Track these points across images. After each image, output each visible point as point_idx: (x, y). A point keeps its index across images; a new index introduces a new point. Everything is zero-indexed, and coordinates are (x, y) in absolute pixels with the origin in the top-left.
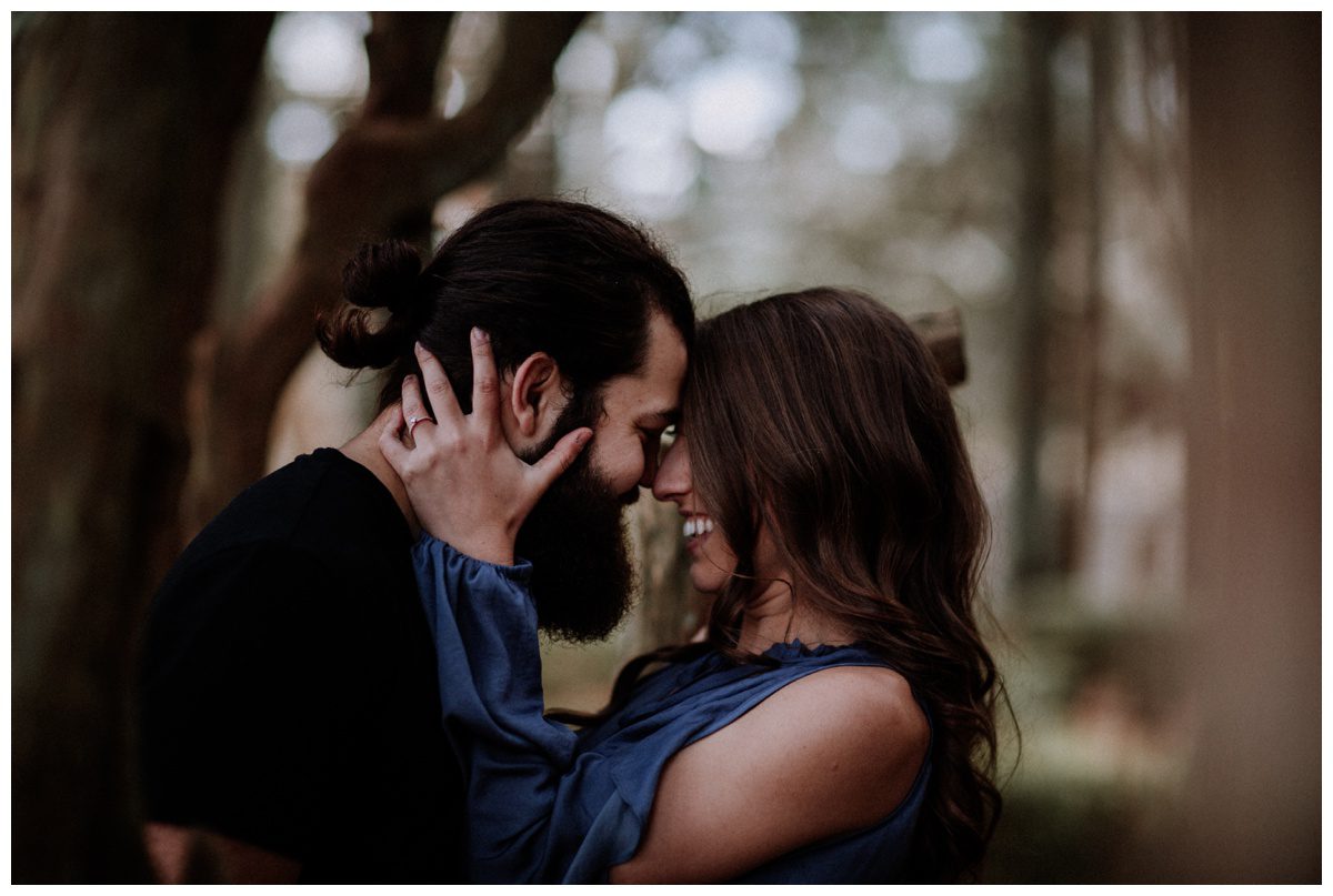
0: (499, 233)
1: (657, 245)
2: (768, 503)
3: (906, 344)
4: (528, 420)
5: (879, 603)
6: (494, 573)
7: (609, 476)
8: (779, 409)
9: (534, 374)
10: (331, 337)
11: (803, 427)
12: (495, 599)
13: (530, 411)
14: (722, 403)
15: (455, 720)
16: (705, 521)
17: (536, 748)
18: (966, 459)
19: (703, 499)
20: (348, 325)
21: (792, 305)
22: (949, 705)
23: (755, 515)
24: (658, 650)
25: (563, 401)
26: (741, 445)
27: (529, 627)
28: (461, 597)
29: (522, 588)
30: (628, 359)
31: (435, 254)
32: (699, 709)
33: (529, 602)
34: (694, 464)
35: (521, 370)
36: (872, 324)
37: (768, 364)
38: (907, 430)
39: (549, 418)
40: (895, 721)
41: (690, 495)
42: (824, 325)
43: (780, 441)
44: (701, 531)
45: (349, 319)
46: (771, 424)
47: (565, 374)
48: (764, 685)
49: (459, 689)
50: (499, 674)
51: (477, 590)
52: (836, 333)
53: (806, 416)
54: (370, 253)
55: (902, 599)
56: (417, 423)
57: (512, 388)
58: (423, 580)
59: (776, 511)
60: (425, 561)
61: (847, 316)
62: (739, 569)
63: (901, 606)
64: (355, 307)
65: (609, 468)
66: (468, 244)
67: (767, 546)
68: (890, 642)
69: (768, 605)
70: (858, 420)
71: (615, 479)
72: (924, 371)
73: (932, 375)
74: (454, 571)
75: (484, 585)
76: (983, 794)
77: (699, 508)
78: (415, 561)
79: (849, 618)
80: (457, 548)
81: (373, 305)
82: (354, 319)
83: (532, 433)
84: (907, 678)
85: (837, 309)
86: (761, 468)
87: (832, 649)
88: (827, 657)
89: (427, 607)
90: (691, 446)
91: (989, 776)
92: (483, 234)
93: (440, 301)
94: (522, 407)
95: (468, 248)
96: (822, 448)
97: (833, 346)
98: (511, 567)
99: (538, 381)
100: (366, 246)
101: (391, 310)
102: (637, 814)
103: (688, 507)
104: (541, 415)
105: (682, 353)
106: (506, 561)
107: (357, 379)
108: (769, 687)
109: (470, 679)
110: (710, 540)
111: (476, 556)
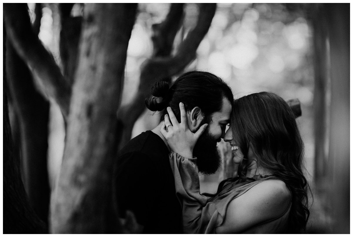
0: (187, 79)
1: (224, 81)
2: (251, 142)
3: (284, 105)
4: (194, 122)
5: (278, 165)
6: (188, 160)
7: (213, 135)
8: (253, 120)
9: (195, 111)
10: (149, 104)
11: (258, 124)
12: (188, 166)
13: (195, 120)
14: (239, 119)
15: (178, 194)
16: (236, 147)
17: (198, 201)
18: (298, 132)
19: (235, 142)
20: (153, 101)
21: (257, 96)
22: (296, 189)
23: (248, 145)
24: (227, 179)
25: (202, 118)
26: (244, 128)
27: (196, 173)
28: (180, 165)
29: (195, 163)
30: (218, 108)
31: (173, 85)
32: (236, 191)
33: (196, 167)
34: (233, 133)
35: (193, 111)
36: (275, 100)
37: (250, 109)
38: (283, 125)
39: (199, 122)
40: (281, 192)
41: (232, 141)
42: (264, 100)
43: (253, 127)
44: (235, 149)
45: (153, 100)
46: (251, 124)
47: (202, 111)
48: (251, 185)
49: (179, 187)
50: (189, 183)
51: (184, 164)
52: (267, 102)
53: (259, 122)
54: (157, 84)
55: (283, 164)
56: (168, 126)
57: (190, 115)
58: (171, 161)
59: (253, 144)
60: (172, 157)
61: (269, 98)
62: (244, 157)
63: (283, 165)
64: (154, 97)
65: (213, 134)
66: (180, 82)
67: (251, 152)
68: (280, 174)
69: (252, 167)
70: (272, 123)
71: (215, 136)
72: (288, 111)
73: (290, 112)
74: (179, 159)
75: (186, 163)
76: (305, 211)
77: (234, 143)
78: (169, 157)
79: (270, 169)
80: (179, 154)
81: (158, 96)
82: (154, 100)
83: (195, 125)
84: (285, 182)
85: (267, 96)
86: (249, 134)
87: (268, 176)
88: (266, 178)
89: (172, 168)
90: (232, 129)
91: (306, 206)
92: (184, 79)
93: (174, 95)
94: (193, 119)
95: (180, 83)
96: (263, 129)
97: (266, 105)
98: (192, 159)
99: (196, 113)
100: (156, 83)
101: (162, 97)
102: (222, 216)
103: (232, 143)
104: (197, 121)
105: (231, 106)
106: (191, 158)
107: (155, 114)
108: (252, 185)
109: (182, 184)
110: (237, 151)
111: (184, 156)
